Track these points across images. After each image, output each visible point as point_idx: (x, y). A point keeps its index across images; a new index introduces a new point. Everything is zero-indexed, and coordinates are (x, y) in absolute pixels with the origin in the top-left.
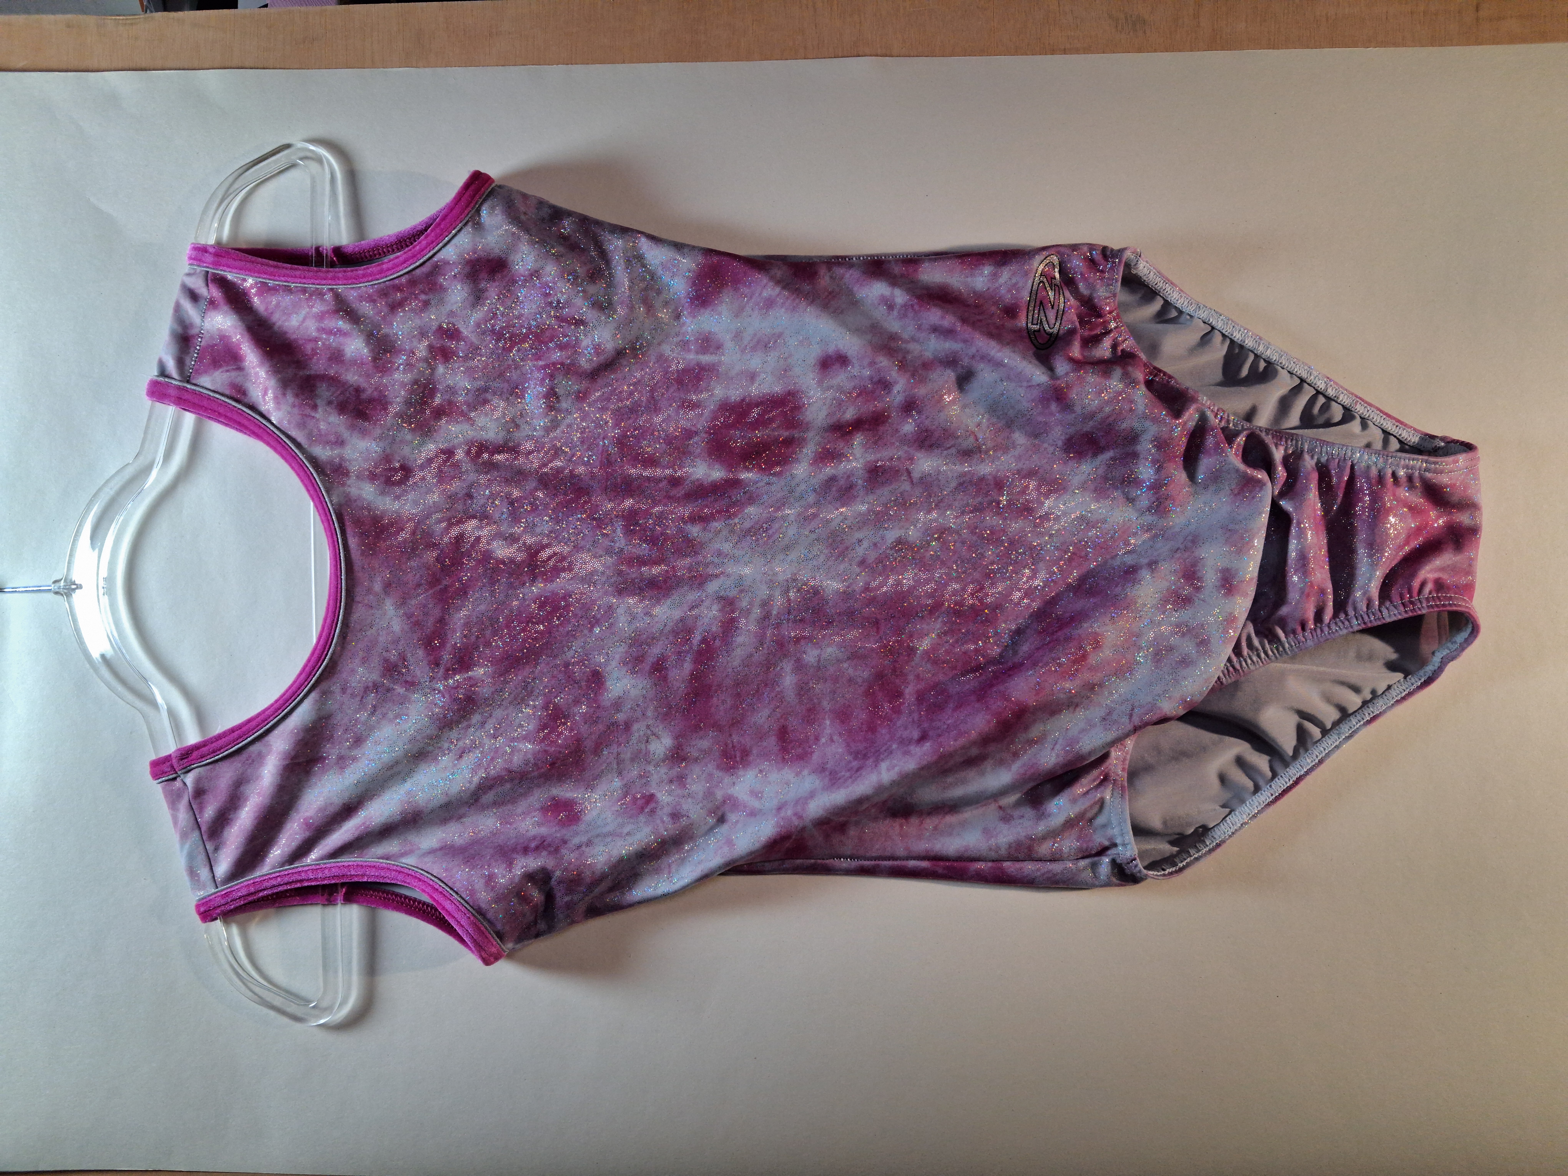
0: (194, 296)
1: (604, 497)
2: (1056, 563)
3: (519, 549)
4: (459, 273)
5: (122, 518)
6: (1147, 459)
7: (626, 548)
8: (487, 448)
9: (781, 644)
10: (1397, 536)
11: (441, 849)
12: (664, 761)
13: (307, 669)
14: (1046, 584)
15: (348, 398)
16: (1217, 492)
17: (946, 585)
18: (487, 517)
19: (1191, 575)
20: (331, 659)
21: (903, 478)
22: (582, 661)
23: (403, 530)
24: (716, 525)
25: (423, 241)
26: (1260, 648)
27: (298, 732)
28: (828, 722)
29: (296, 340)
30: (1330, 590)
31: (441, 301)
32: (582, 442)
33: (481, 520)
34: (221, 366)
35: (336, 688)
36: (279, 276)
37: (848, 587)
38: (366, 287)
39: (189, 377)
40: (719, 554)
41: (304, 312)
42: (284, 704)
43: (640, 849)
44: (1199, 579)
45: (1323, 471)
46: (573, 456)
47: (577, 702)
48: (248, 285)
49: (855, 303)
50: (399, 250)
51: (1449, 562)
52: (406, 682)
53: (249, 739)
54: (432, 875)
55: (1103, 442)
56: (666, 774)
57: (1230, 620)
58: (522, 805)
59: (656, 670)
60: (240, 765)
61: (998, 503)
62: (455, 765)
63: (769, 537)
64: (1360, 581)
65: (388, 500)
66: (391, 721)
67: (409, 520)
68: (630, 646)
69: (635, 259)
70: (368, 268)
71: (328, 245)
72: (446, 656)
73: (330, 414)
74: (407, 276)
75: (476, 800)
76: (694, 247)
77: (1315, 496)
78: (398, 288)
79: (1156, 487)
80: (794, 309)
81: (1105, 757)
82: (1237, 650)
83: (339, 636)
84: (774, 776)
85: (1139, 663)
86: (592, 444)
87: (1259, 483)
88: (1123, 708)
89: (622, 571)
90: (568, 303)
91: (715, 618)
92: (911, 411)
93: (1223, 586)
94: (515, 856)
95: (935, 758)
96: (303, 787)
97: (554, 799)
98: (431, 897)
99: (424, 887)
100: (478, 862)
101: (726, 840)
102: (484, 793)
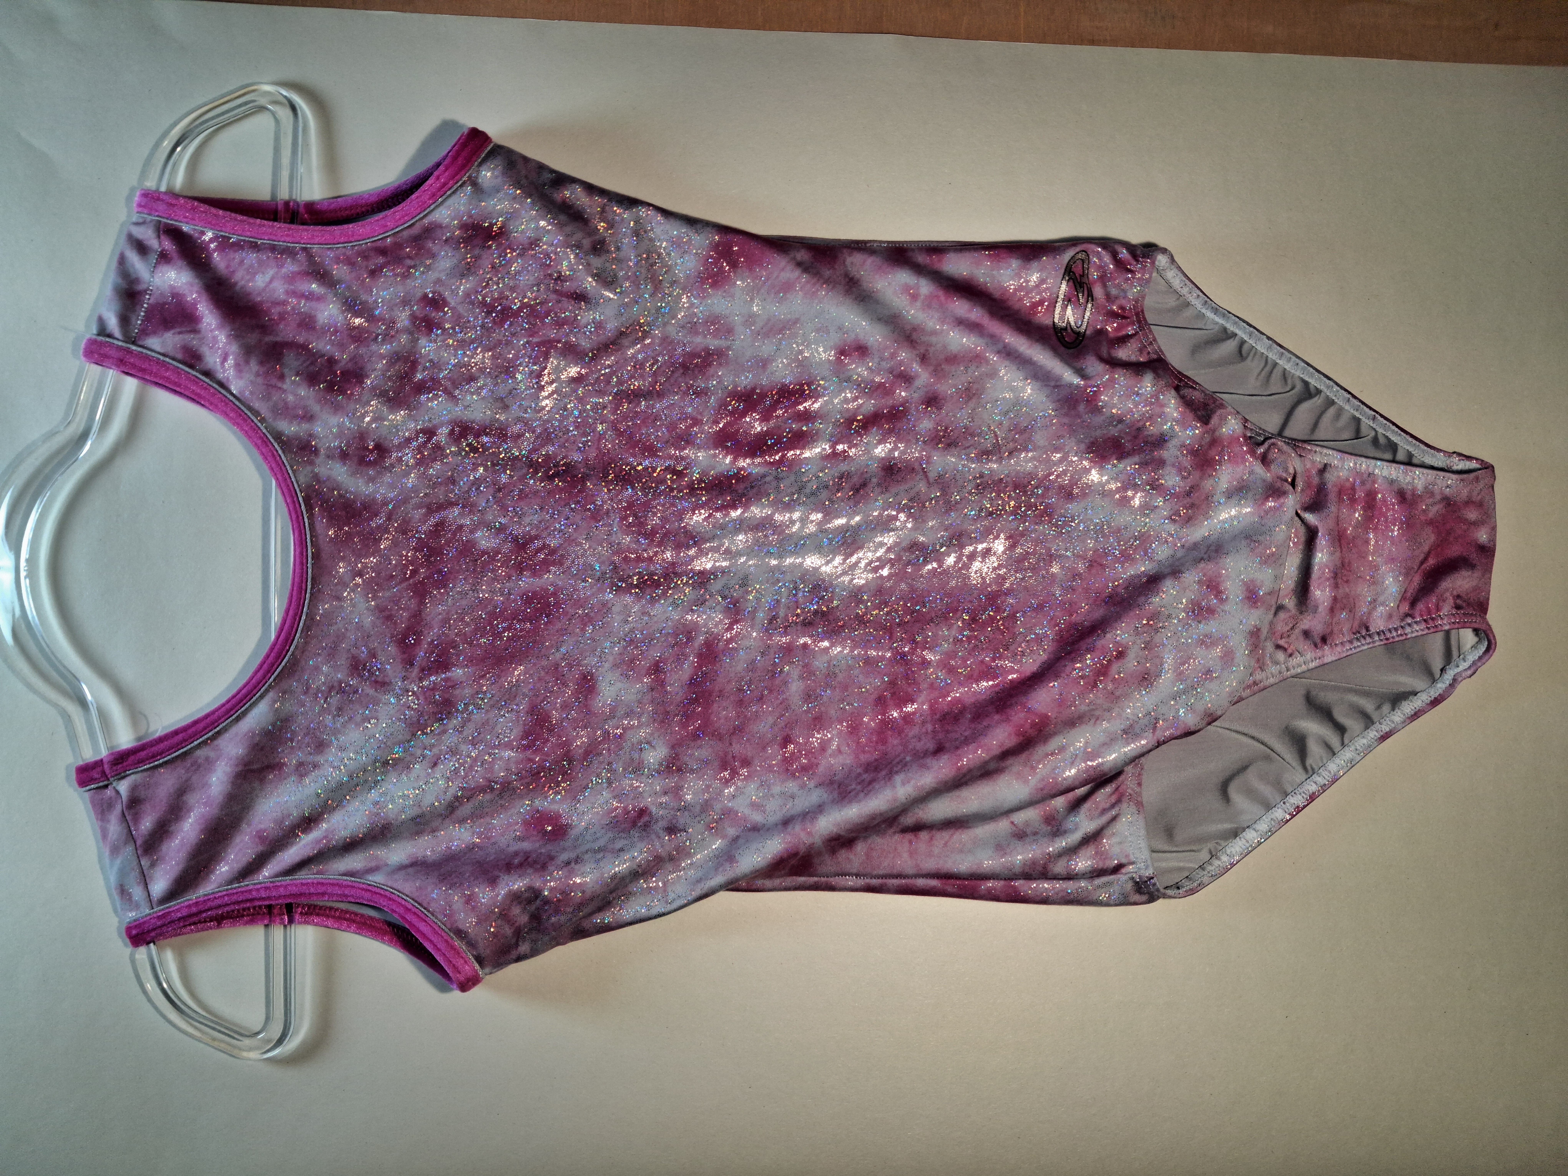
0: (141, 248)
3: (505, 540)
4: (452, 237)
6: (1174, 466)
7: (624, 543)
8: (472, 429)
9: (788, 648)
11: (411, 865)
12: (658, 771)
13: (265, 666)
15: (319, 368)
16: (1240, 502)
18: (470, 505)
19: (1214, 586)
20: (292, 655)
21: (918, 477)
22: (574, 663)
23: (376, 515)
25: (412, 200)
27: (253, 736)
28: (835, 732)
29: (261, 303)
31: (429, 267)
32: (577, 428)
33: (464, 508)
34: (172, 328)
35: (298, 686)
36: (244, 230)
38: (347, 247)
39: (135, 337)
41: (271, 272)
42: (237, 704)
43: (635, 866)
44: (1223, 591)
46: (567, 441)
47: (566, 707)
48: (207, 238)
51: (1465, 580)
52: (376, 682)
53: (194, 744)
54: (404, 894)
55: (1129, 447)
56: (660, 784)
58: (504, 819)
59: (653, 673)
60: (183, 772)
62: (428, 774)
64: (1382, 597)
65: (361, 482)
66: (358, 725)
67: (384, 504)
68: (626, 647)
69: (644, 233)
72: (422, 655)
73: (299, 385)
74: (394, 238)
75: (452, 812)
76: (708, 223)
78: (383, 251)
80: (814, 295)
81: (1118, 775)
83: (302, 630)
84: (776, 789)
86: (588, 429)
87: (1284, 495)
88: (1146, 721)
89: (617, 567)
90: (570, 276)
92: (931, 406)
93: (1247, 599)
94: (497, 874)
95: (953, 771)
96: (257, 796)
97: (538, 811)
98: (403, 918)
99: (394, 907)
100: (455, 880)
101: (728, 856)
102: (461, 804)
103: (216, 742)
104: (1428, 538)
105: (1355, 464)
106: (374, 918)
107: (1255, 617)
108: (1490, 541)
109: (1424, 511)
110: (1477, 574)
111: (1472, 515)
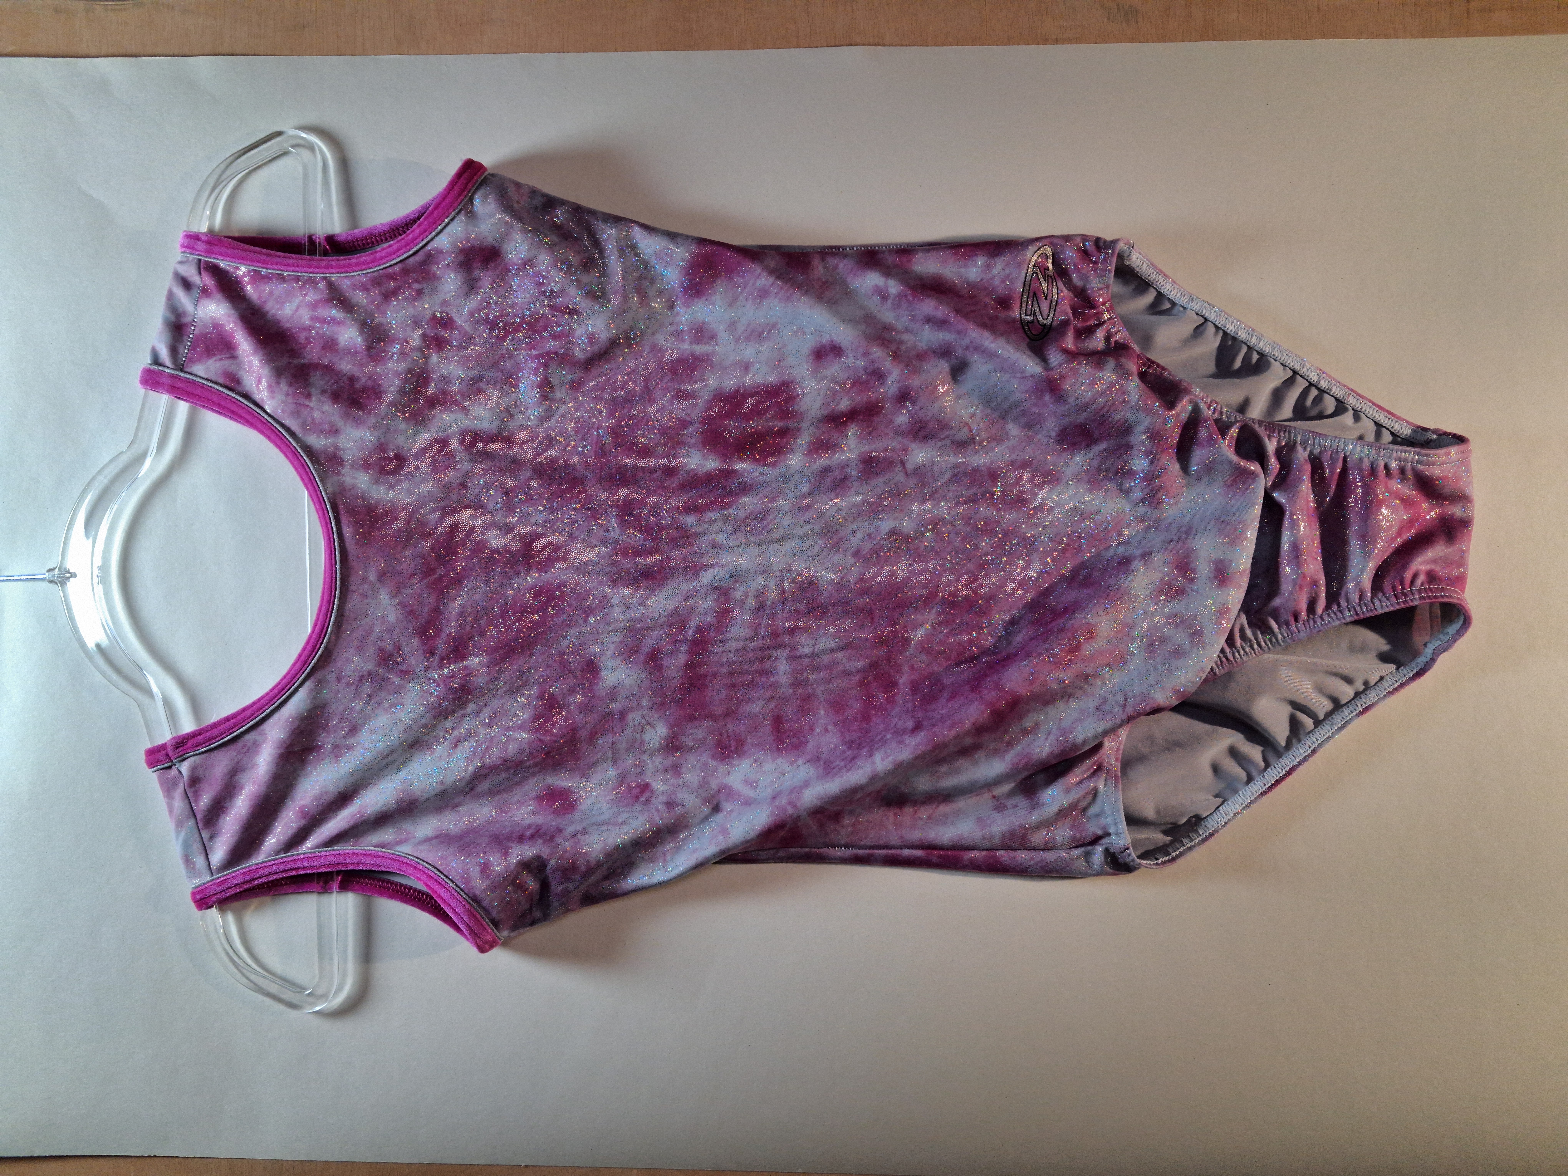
0: (186, 284)
1: (599, 486)
2: (1049, 553)
3: (514, 539)
4: (453, 262)
5: (116, 506)
6: (1140, 450)
7: (620, 538)
8: (481, 437)
9: (775, 634)
10: (1389, 528)
11: (436, 837)
12: (659, 751)
13: (303, 658)
14: (1040, 574)
15: (342, 387)
16: (1210, 483)
17: (940, 575)
18: (481, 507)
19: (1184, 566)
20: (326, 648)
21: (897, 469)
22: (577, 650)
23: (397, 519)
24: (711, 515)
25: (416, 229)
26: (1253, 639)
27: (293, 722)
28: (822, 712)
29: (289, 329)
30: (1322, 581)
31: (435, 290)
32: (577, 432)
33: (475, 510)
34: (214, 355)
35: (331, 676)
36: (272, 264)
37: (843, 578)
38: (360, 276)
39: (183, 365)
40: (714, 544)
41: (297, 301)
42: (279, 693)
43: (635, 837)
44: (1193, 570)
45: (1316, 464)
46: (568, 445)
47: (572, 691)
48: (241, 273)
49: (849, 294)
50: (392, 239)
51: (1440, 554)
52: (402, 671)
53: (244, 728)
54: (428, 863)
55: (1096, 434)
56: (661, 763)
57: (1223, 612)
58: (517, 795)
59: (651, 659)
60: (235, 754)
61: (993, 494)
62: (450, 755)
63: (764, 527)
64: (1352, 573)
65: (382, 489)
66: (386, 710)
67: (404, 509)
68: (625, 636)
69: (629, 248)
70: (361, 257)
71: (321, 233)
72: (441, 646)
73: (323, 403)
74: (400, 265)
75: (472, 789)
76: (687, 237)
77: (1308, 488)
78: (392, 277)
79: (1149, 478)
80: (788, 299)
81: (1098, 747)
82: (1230, 641)
83: (333, 625)
84: (769, 766)
85: (1132, 654)
86: (587, 433)
87: (1252, 475)
88: (1117, 698)
89: (616, 561)
90: (562, 292)
91: (710, 608)
92: (905, 401)
93: (1216, 577)
94: (510, 844)
95: (929, 747)
96: (299, 776)
97: (550, 788)
98: (426, 885)
100: (473, 850)
102: (480, 781)
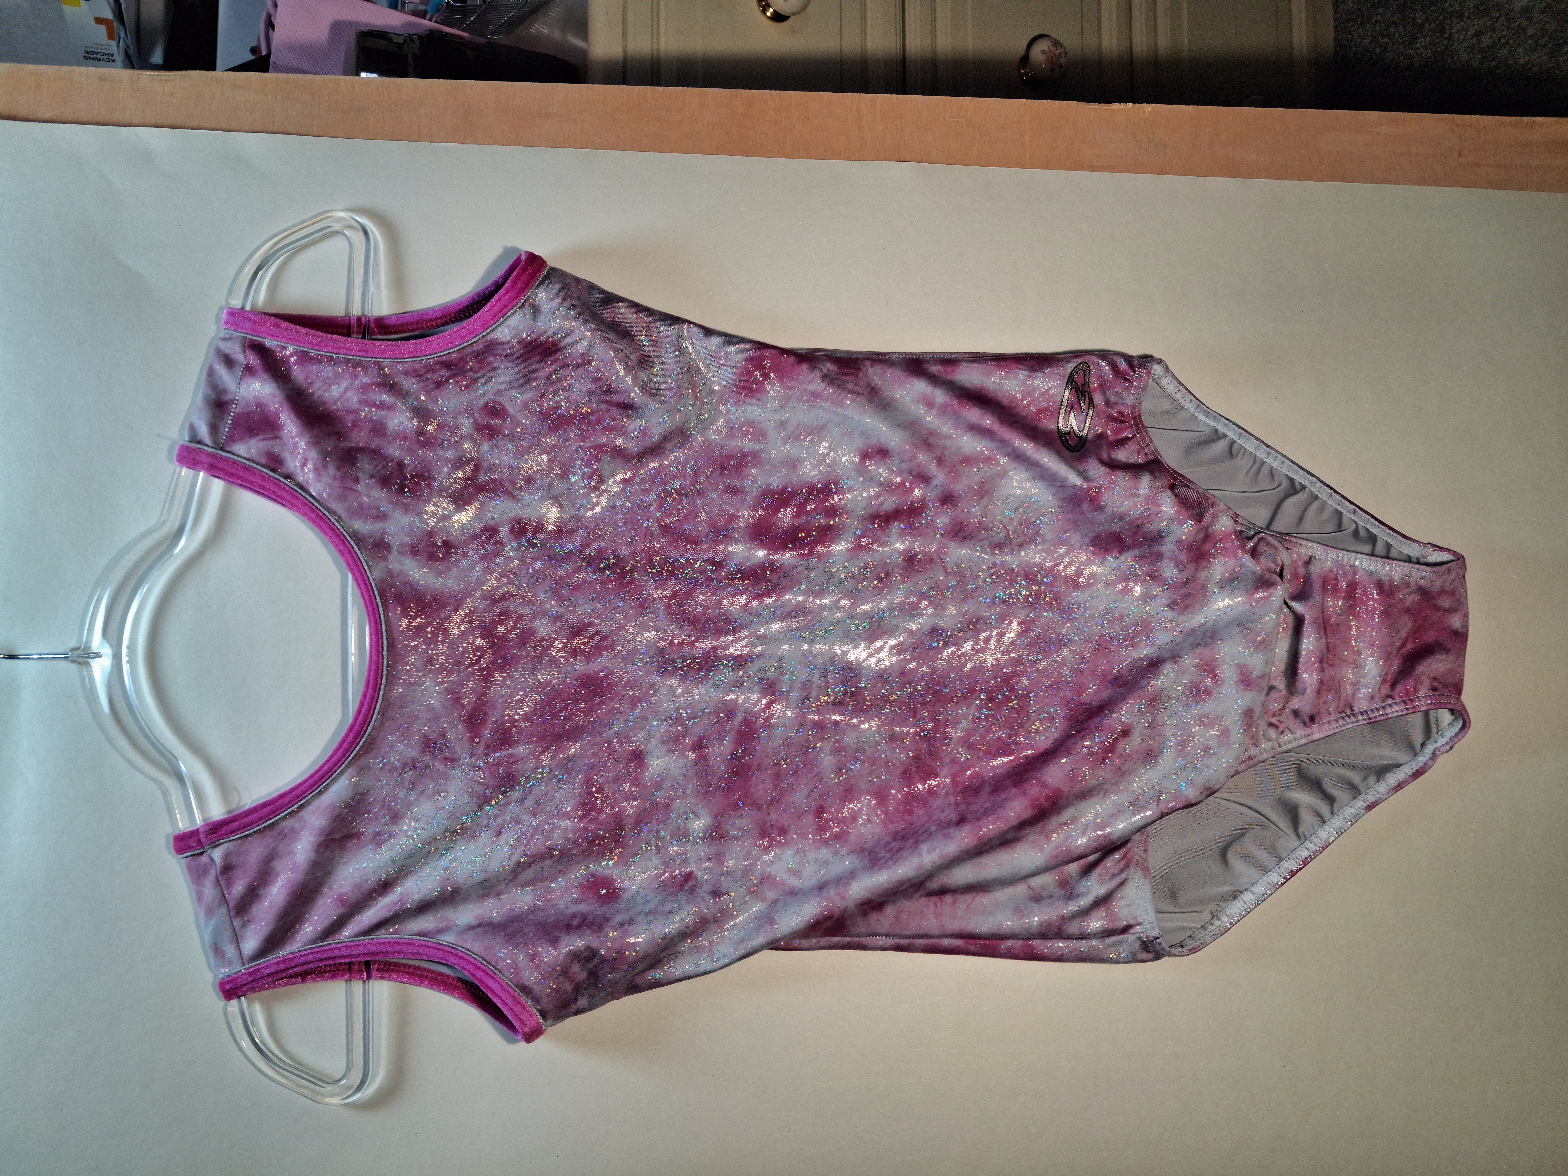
0: (229, 361)
3: (561, 628)
4: (512, 354)
5: (147, 587)
6: (1171, 559)
8: (530, 527)
9: (820, 726)
11: (480, 925)
12: (702, 839)
13: (346, 743)
14: (1074, 673)
15: (390, 471)
16: (1233, 591)
19: (1210, 669)
20: (369, 735)
21: (937, 568)
22: (624, 739)
23: (445, 606)
27: (333, 809)
29: (335, 412)
31: (490, 379)
32: (625, 523)
34: (256, 435)
35: (375, 762)
36: (322, 346)
38: (413, 362)
39: (223, 444)
41: (346, 383)
42: (320, 780)
44: (1218, 674)
46: (616, 536)
47: (617, 780)
48: (288, 353)
51: (1441, 663)
52: (446, 758)
53: (282, 814)
54: (473, 953)
55: (1130, 541)
56: (704, 851)
58: (560, 882)
60: (271, 840)
63: (808, 621)
64: (1364, 679)
65: (431, 576)
66: (429, 797)
67: (452, 596)
68: (671, 725)
71: (370, 315)
72: (487, 733)
73: (372, 487)
75: (515, 878)
76: (742, 339)
80: (839, 403)
84: (811, 856)
86: (635, 525)
87: (1273, 586)
88: (1151, 793)
90: (619, 388)
92: (947, 503)
94: (557, 934)
95: (974, 841)
96: (338, 863)
97: (593, 876)
98: (473, 975)
99: (464, 965)
100: (520, 940)
101: (768, 918)
102: (523, 870)
103: (300, 814)
104: (1406, 625)
105: (1338, 557)
106: (448, 976)
107: (1247, 699)
108: (1463, 626)
109: (1401, 600)
110: (1451, 658)
111: (1446, 603)
